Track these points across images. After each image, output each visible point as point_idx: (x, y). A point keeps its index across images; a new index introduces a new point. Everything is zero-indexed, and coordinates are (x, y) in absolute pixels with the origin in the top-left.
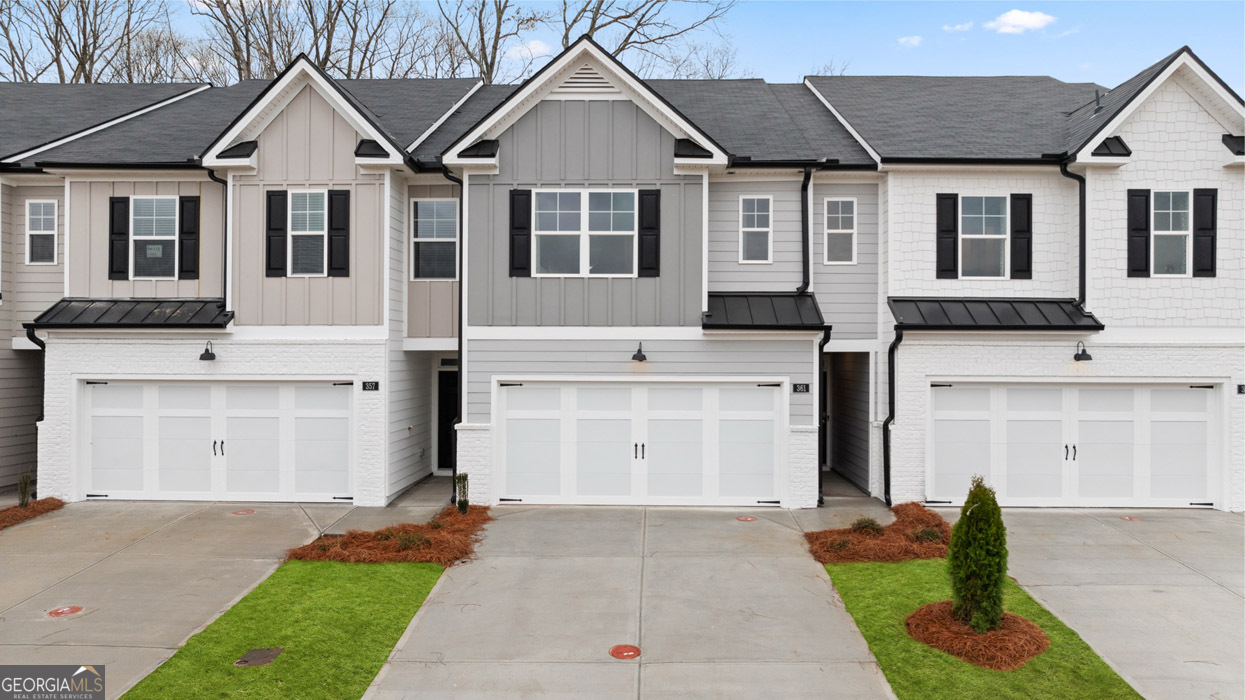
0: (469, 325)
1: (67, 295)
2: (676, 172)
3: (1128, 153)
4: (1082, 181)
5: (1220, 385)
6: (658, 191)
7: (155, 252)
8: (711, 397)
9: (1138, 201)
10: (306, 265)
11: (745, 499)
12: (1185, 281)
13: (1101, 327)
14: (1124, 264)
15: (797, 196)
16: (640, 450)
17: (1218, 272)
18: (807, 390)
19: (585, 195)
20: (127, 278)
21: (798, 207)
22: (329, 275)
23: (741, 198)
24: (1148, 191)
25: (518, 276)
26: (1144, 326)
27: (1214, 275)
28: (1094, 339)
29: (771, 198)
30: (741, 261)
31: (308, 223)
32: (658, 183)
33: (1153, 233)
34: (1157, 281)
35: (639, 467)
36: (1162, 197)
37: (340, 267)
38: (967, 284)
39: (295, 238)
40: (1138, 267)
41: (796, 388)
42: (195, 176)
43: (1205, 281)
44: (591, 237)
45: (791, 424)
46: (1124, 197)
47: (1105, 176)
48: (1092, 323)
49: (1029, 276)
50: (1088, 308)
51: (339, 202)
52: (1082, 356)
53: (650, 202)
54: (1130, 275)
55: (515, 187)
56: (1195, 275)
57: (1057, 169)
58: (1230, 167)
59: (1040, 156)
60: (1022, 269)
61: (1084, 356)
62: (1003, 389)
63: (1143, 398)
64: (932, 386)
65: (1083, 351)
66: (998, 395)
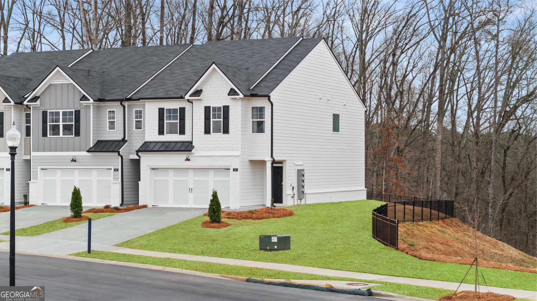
0: (33, 151)
4: (192, 103)
8: (95, 173)
9: (207, 110)
12: (221, 135)
14: (203, 130)
15: (122, 110)
17: (230, 132)
18: (118, 171)
19: (61, 112)
21: (122, 113)
23: (108, 110)
24: (210, 107)
25: (44, 137)
26: (209, 150)
27: (228, 133)
29: (115, 110)
30: (108, 130)
32: (79, 108)
33: (212, 120)
34: (213, 135)
36: (214, 108)
37: (1, 135)
38: (167, 137)
40: (207, 131)
41: (115, 170)
43: (226, 135)
44: (63, 125)
45: (114, 180)
46: (203, 109)
47: (198, 103)
48: (192, 149)
49: (184, 134)
50: (194, 144)
51: (1, 115)
53: (78, 114)
54: (205, 134)
55: (43, 110)
56: (223, 133)
58: (232, 98)
59: (180, 96)
60: (182, 132)
61: (188, 160)
62: (172, 170)
63: (211, 173)
64: (153, 169)
65: (187, 158)
66: (171, 173)
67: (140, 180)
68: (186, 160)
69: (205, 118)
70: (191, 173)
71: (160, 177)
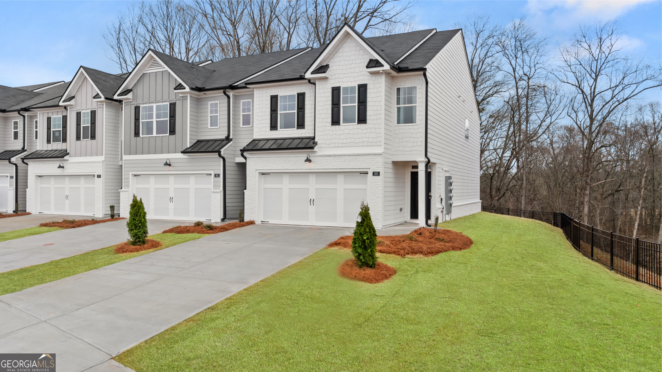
1: (38, 149)
2: (180, 95)
3: (325, 72)
4: (315, 84)
5: (366, 172)
7: (57, 134)
8: (192, 179)
9: (336, 91)
10: (85, 137)
11: (202, 219)
12: (355, 127)
13: (313, 148)
14: (330, 120)
15: (226, 101)
16: (171, 199)
17: (368, 121)
18: (219, 176)
19: (154, 106)
20: (50, 143)
21: (226, 104)
22: (91, 139)
23: (209, 103)
24: (340, 87)
25: (137, 137)
26: (338, 147)
27: (366, 123)
28: (318, 153)
29: (217, 102)
30: (211, 127)
31: (86, 122)
32: (175, 100)
33: (342, 105)
34: (343, 126)
35: (171, 205)
36: (346, 89)
37: (93, 137)
38: (281, 132)
39: (83, 127)
40: (335, 121)
41: (216, 176)
42: (60, 109)
43: (362, 125)
44: (157, 121)
46: (330, 90)
47: (323, 82)
49: (303, 127)
50: (316, 139)
51: (93, 114)
53: (173, 106)
54: (332, 125)
55: (135, 105)
56: (358, 123)
57: (307, 81)
58: (372, 73)
59: (299, 77)
60: (301, 125)
61: (308, 160)
62: (288, 175)
63: (340, 179)
64: (262, 174)
65: (307, 158)
66: (286, 178)
67: (245, 189)
68: (306, 161)
69: (333, 104)
70: (312, 179)
71: (271, 184)
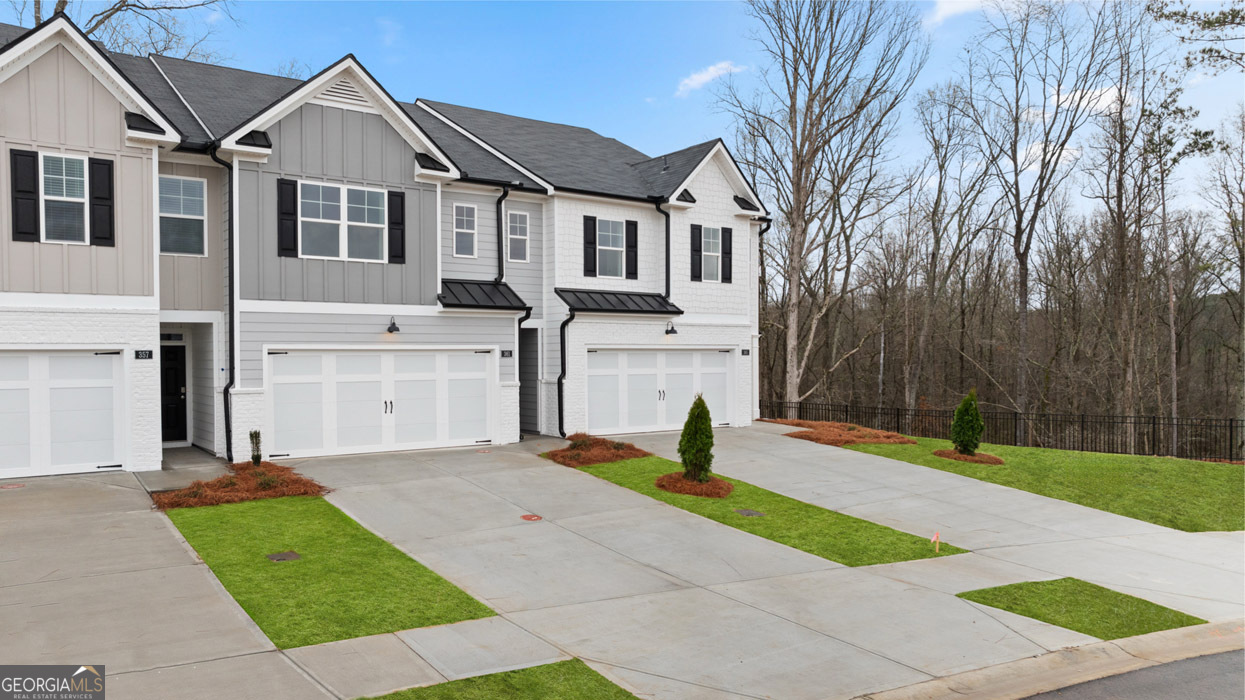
0: (241, 298)
3: (694, 201)
4: (667, 216)
5: (734, 349)
6: (403, 193)
8: (442, 361)
9: (696, 231)
11: (468, 441)
12: (718, 285)
13: (682, 313)
14: (688, 272)
15: (493, 208)
16: (389, 406)
17: (733, 280)
18: (511, 355)
19: (344, 190)
21: (493, 215)
22: (92, 243)
23: (455, 205)
24: (700, 226)
25: (286, 256)
26: (699, 313)
28: (676, 320)
29: (475, 207)
30: (455, 255)
31: (65, 189)
32: (403, 187)
33: (703, 253)
34: (706, 284)
35: (389, 419)
36: (707, 231)
37: (104, 235)
38: (603, 281)
39: (48, 202)
40: (696, 276)
41: (503, 354)
43: (726, 285)
44: (349, 226)
45: (501, 380)
46: (690, 229)
47: (681, 214)
48: (675, 309)
49: (636, 278)
50: (672, 300)
51: (102, 172)
52: (672, 331)
53: (397, 201)
54: (692, 280)
55: (283, 177)
56: (723, 282)
57: (654, 206)
58: (738, 216)
59: (646, 197)
60: (633, 273)
63: (697, 359)
64: (590, 351)
65: (673, 328)
66: (623, 358)
68: (667, 332)
69: (693, 249)
70: (662, 359)
